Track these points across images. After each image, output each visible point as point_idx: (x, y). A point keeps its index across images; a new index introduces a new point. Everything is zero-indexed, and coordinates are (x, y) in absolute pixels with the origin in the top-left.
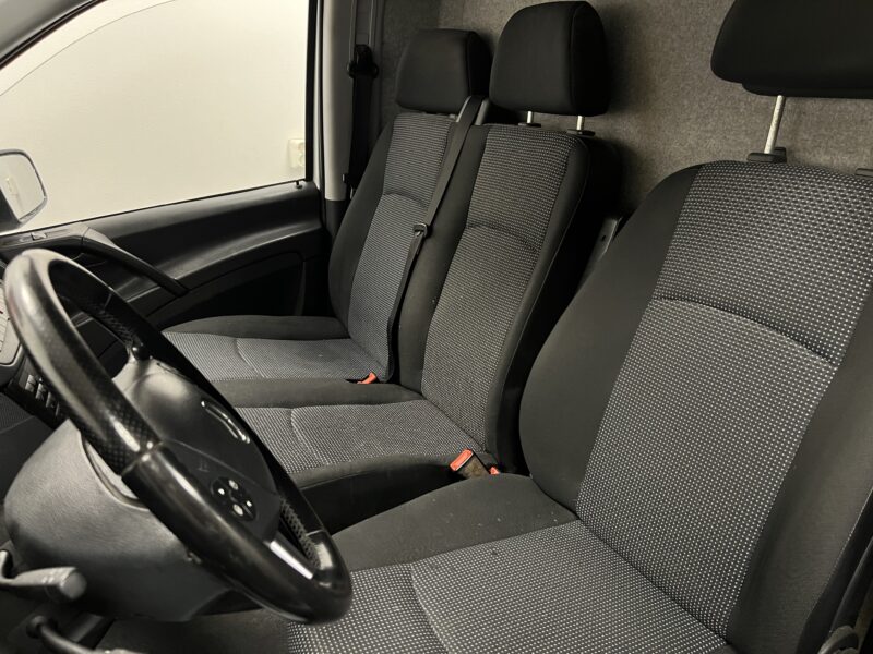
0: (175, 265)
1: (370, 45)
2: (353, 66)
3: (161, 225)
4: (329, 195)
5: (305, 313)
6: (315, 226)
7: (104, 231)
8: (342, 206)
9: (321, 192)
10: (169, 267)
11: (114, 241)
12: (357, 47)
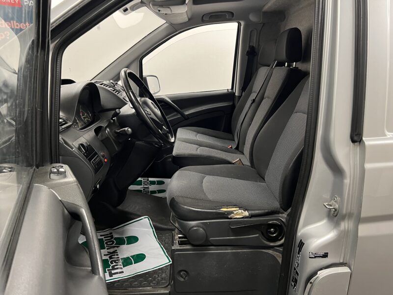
0: (187, 110)
1: (254, 46)
2: (248, 52)
3: (185, 98)
4: (236, 94)
5: (223, 131)
6: (231, 103)
7: (170, 98)
8: (240, 97)
9: (234, 93)
10: (185, 111)
11: (172, 101)
12: (250, 46)
